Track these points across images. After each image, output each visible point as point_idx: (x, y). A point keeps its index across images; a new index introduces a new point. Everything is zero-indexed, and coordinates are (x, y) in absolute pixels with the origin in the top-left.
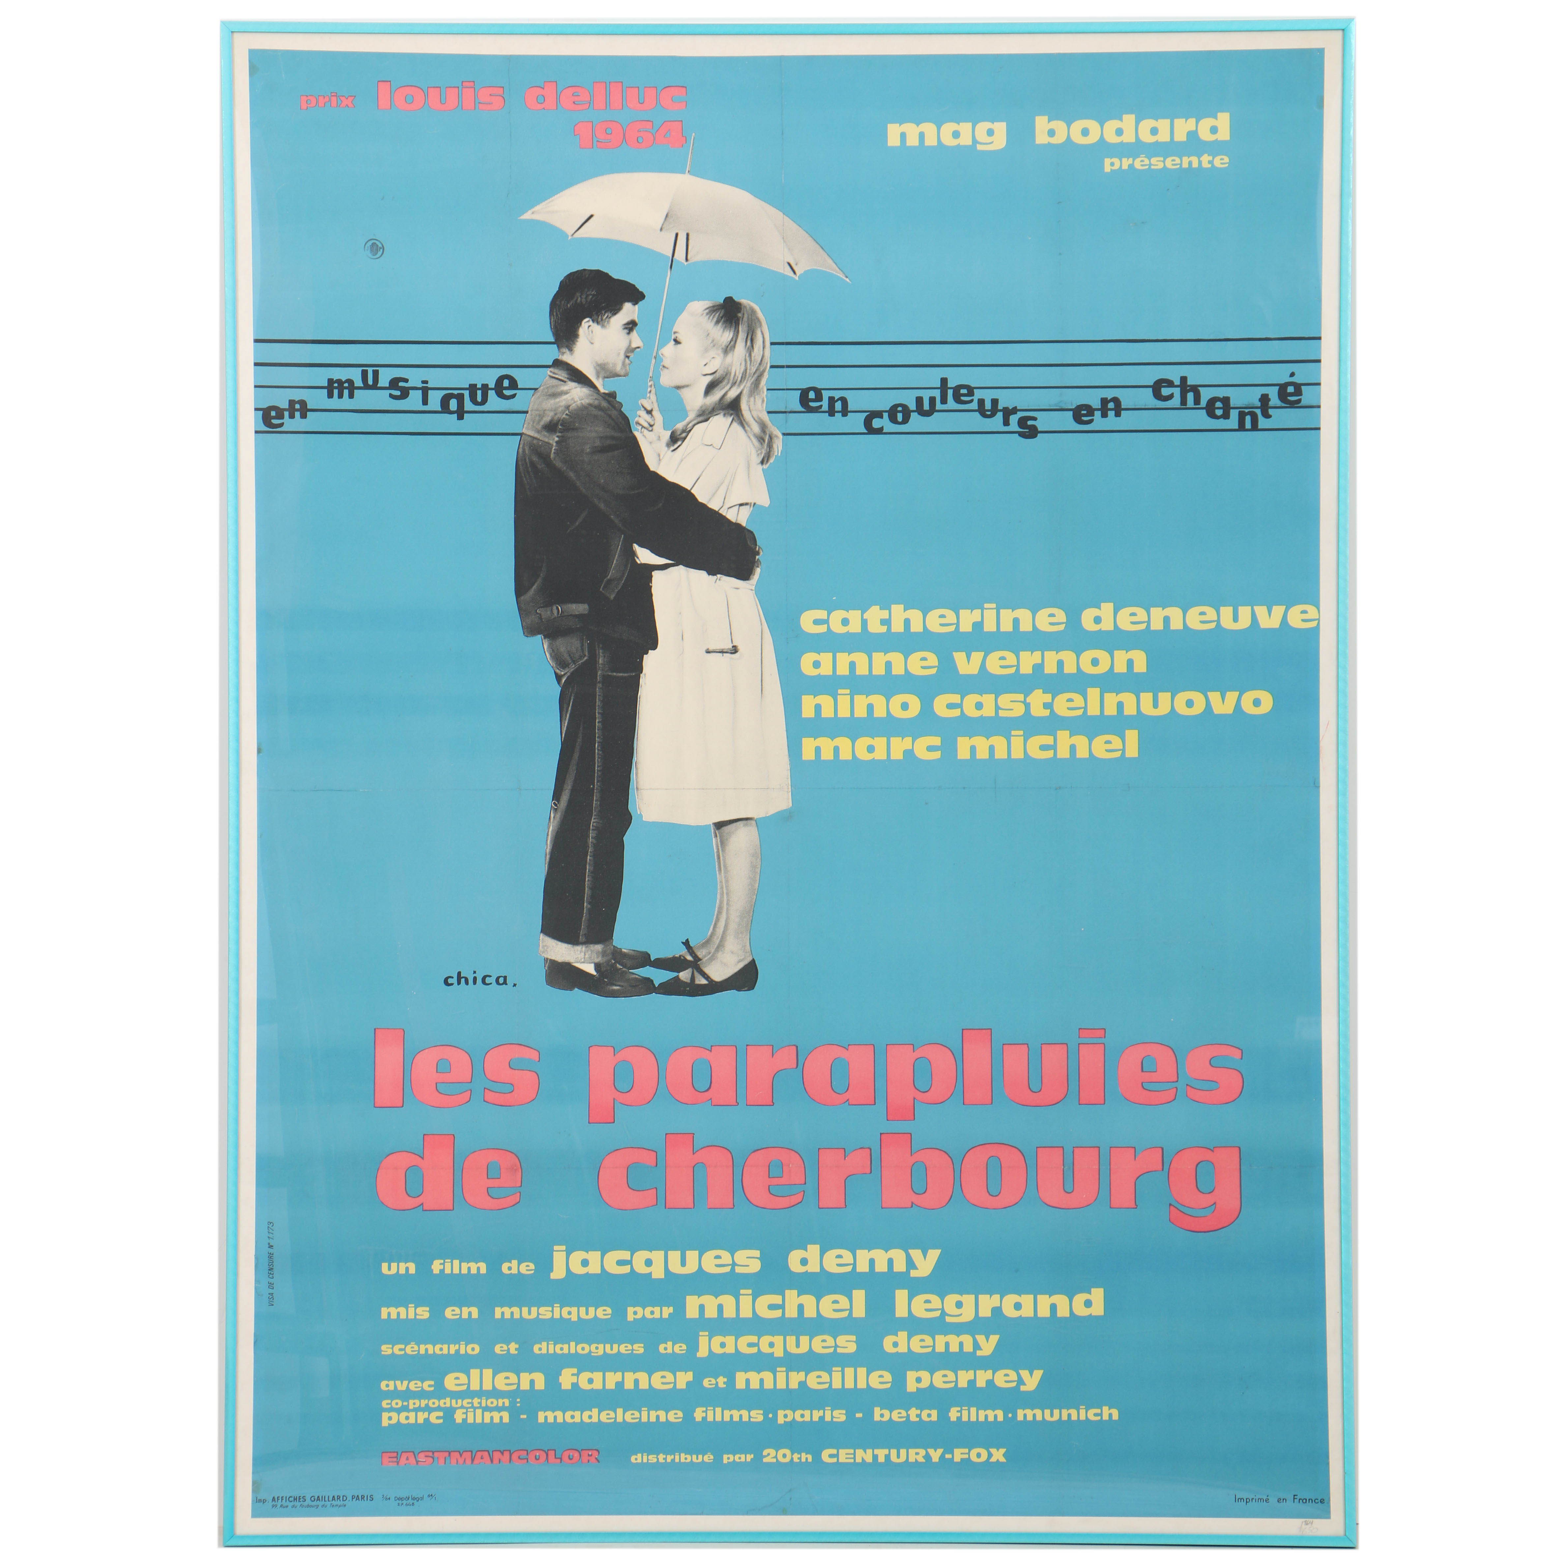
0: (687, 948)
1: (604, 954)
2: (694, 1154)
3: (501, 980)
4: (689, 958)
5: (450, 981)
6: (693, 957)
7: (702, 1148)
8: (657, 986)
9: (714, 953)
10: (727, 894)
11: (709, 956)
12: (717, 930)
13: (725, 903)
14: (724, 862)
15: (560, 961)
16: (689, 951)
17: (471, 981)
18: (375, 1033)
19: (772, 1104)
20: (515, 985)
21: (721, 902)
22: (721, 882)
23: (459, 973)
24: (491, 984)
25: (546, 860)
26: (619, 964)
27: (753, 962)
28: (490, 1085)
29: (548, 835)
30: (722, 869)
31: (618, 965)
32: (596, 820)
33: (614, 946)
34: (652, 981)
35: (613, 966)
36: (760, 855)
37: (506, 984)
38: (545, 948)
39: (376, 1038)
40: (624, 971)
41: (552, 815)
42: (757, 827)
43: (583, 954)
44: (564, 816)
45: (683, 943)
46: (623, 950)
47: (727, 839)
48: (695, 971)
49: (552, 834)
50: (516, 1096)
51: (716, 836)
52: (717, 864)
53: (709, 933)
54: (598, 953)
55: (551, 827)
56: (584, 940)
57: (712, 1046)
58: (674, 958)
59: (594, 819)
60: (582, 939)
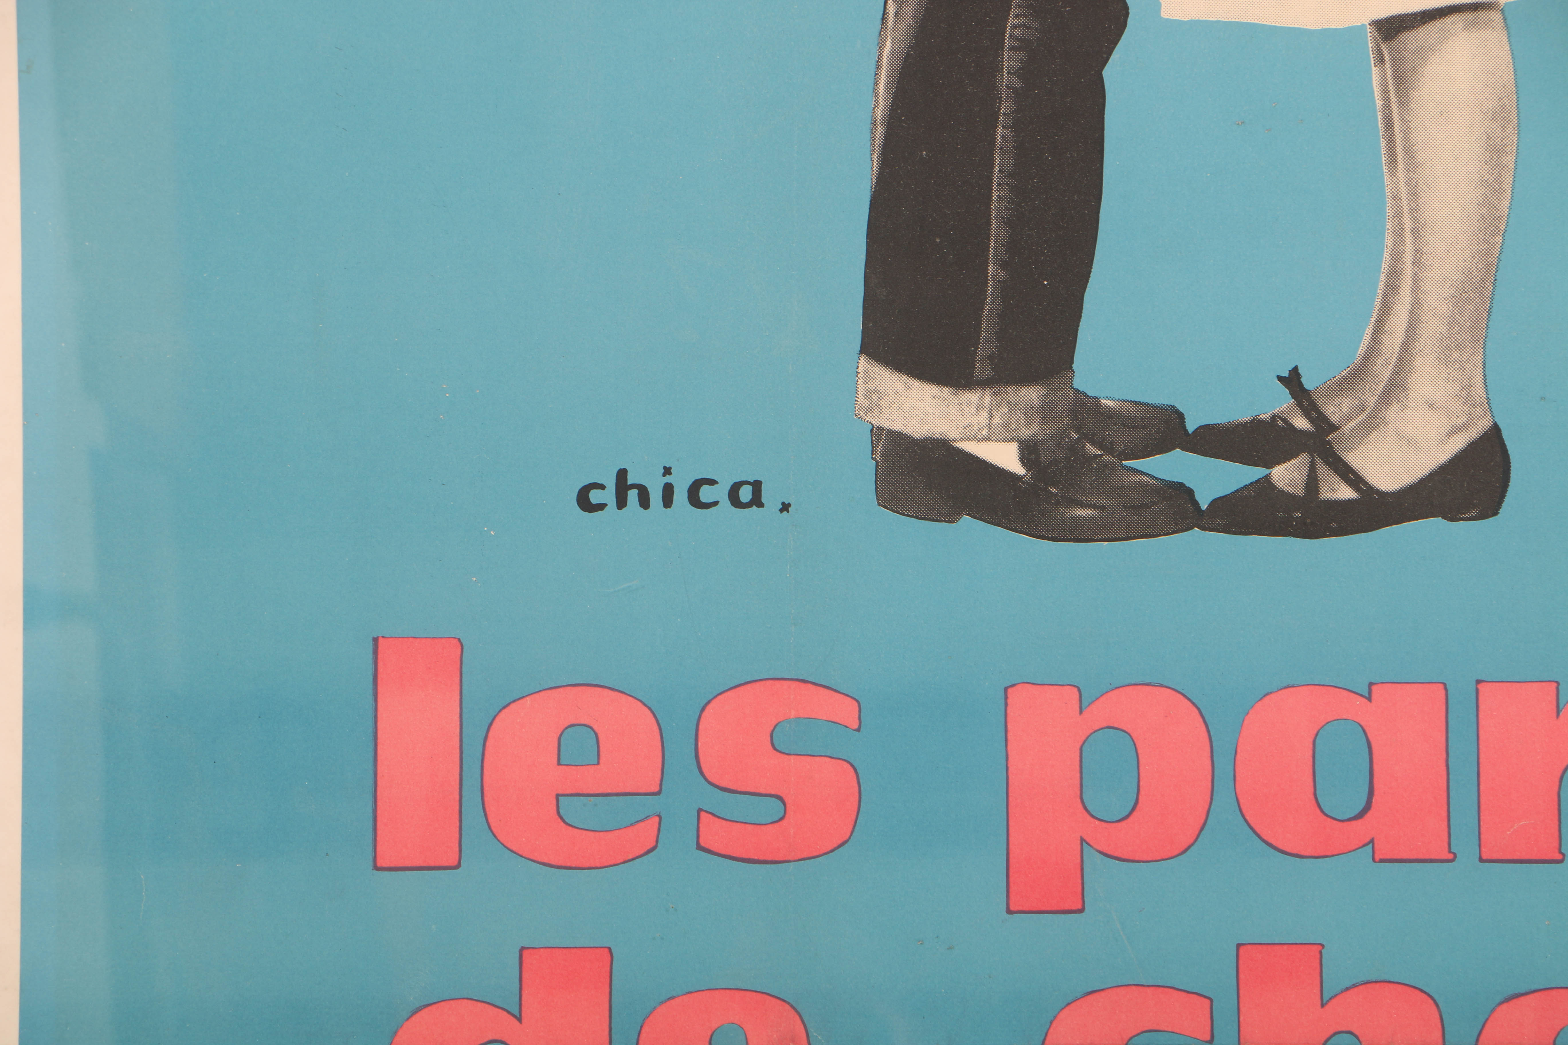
0: (1294, 395)
1: (1046, 412)
2: (1323, 1006)
3: (746, 494)
4: (1301, 423)
5: (595, 497)
6: (1311, 420)
7: (1347, 989)
8: (1204, 507)
9: (1377, 409)
10: (1415, 231)
11: (1360, 418)
12: (1386, 339)
13: (1408, 258)
14: (1406, 138)
15: (916, 435)
16: (1300, 404)
17: (656, 496)
18: (376, 652)
19: (1558, 857)
20: (785, 507)
21: (1397, 257)
22: (1396, 197)
23: (622, 475)
24: (715, 503)
25: (873, 139)
26: (1093, 443)
27: (1493, 436)
28: (714, 800)
29: (878, 67)
30: (1400, 158)
31: (1088, 446)
32: (1022, 20)
33: (1077, 390)
34: (1190, 492)
35: (1074, 449)
36: (1514, 114)
37: (761, 505)
38: (875, 397)
39: (380, 664)
40: (1106, 465)
41: (891, 8)
42: (1507, 27)
43: (985, 414)
44: (927, 9)
45: (1280, 378)
46: (1103, 401)
47: (1414, 70)
48: (1319, 463)
49: (890, 64)
50: (792, 831)
51: (1381, 60)
52: (1383, 143)
53: (1362, 349)
54: (1028, 411)
55: (889, 44)
56: (988, 372)
57: (1371, 684)
58: (1256, 424)
59: (1016, 16)
60: (982, 370)
